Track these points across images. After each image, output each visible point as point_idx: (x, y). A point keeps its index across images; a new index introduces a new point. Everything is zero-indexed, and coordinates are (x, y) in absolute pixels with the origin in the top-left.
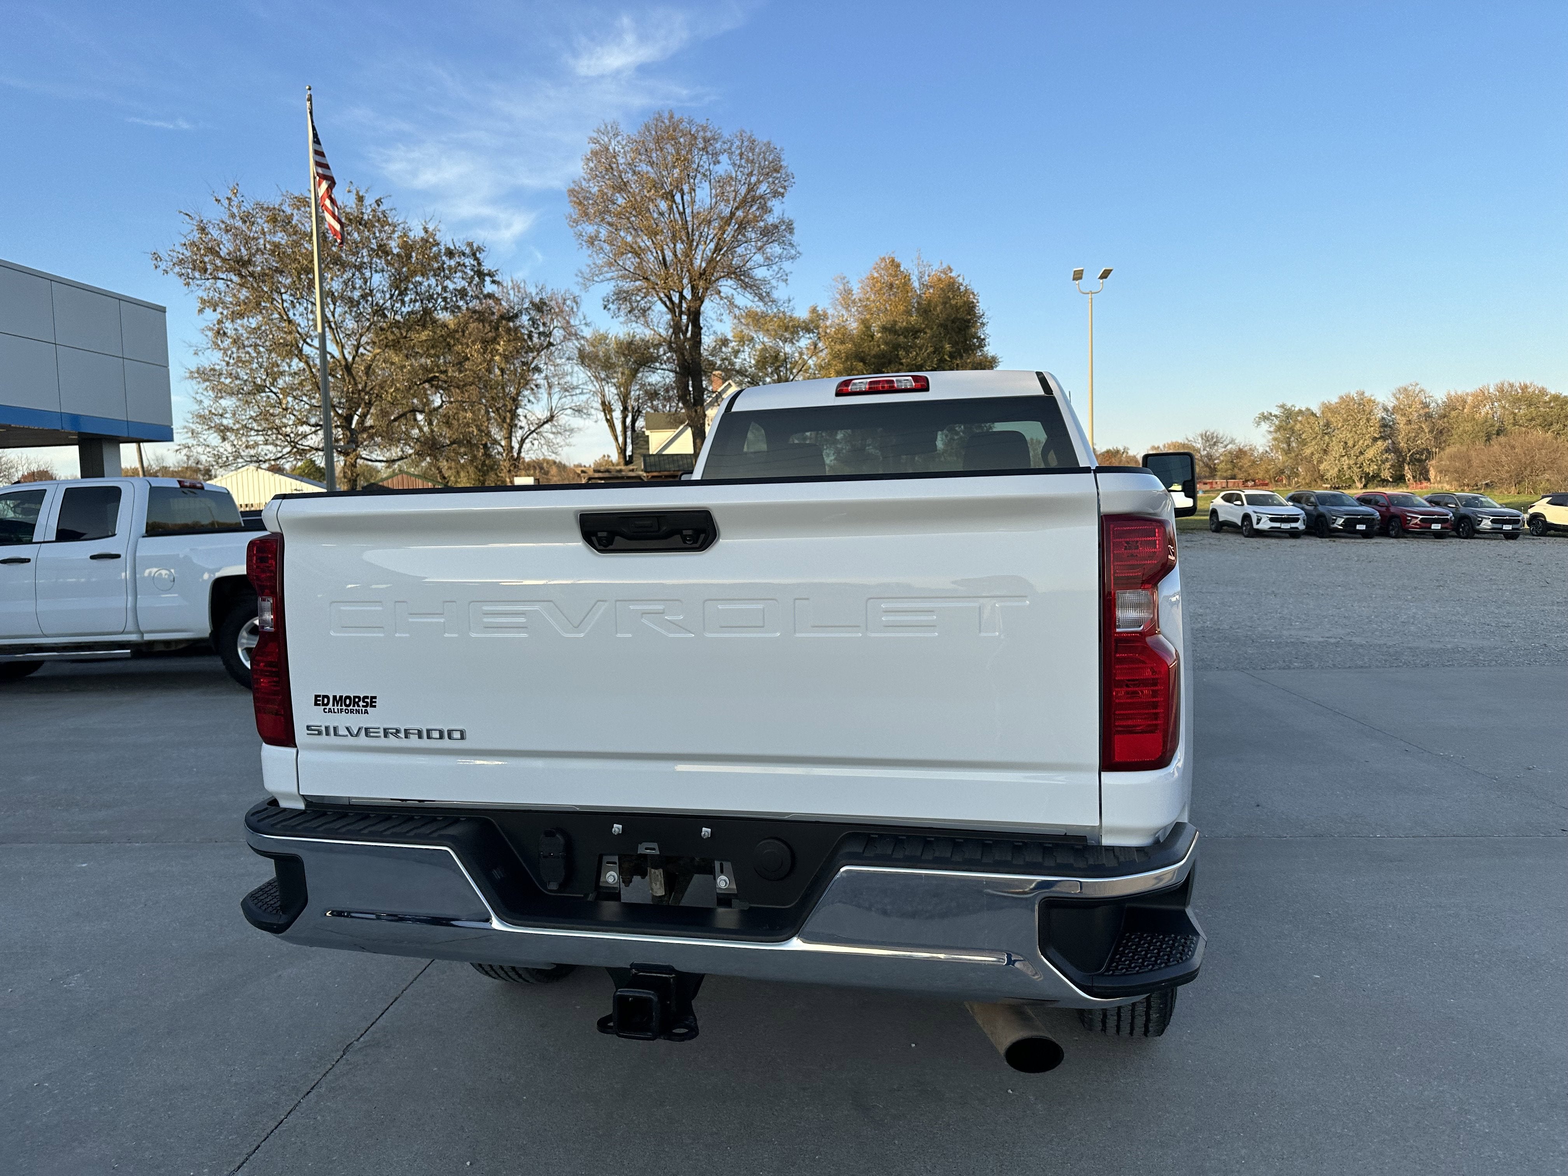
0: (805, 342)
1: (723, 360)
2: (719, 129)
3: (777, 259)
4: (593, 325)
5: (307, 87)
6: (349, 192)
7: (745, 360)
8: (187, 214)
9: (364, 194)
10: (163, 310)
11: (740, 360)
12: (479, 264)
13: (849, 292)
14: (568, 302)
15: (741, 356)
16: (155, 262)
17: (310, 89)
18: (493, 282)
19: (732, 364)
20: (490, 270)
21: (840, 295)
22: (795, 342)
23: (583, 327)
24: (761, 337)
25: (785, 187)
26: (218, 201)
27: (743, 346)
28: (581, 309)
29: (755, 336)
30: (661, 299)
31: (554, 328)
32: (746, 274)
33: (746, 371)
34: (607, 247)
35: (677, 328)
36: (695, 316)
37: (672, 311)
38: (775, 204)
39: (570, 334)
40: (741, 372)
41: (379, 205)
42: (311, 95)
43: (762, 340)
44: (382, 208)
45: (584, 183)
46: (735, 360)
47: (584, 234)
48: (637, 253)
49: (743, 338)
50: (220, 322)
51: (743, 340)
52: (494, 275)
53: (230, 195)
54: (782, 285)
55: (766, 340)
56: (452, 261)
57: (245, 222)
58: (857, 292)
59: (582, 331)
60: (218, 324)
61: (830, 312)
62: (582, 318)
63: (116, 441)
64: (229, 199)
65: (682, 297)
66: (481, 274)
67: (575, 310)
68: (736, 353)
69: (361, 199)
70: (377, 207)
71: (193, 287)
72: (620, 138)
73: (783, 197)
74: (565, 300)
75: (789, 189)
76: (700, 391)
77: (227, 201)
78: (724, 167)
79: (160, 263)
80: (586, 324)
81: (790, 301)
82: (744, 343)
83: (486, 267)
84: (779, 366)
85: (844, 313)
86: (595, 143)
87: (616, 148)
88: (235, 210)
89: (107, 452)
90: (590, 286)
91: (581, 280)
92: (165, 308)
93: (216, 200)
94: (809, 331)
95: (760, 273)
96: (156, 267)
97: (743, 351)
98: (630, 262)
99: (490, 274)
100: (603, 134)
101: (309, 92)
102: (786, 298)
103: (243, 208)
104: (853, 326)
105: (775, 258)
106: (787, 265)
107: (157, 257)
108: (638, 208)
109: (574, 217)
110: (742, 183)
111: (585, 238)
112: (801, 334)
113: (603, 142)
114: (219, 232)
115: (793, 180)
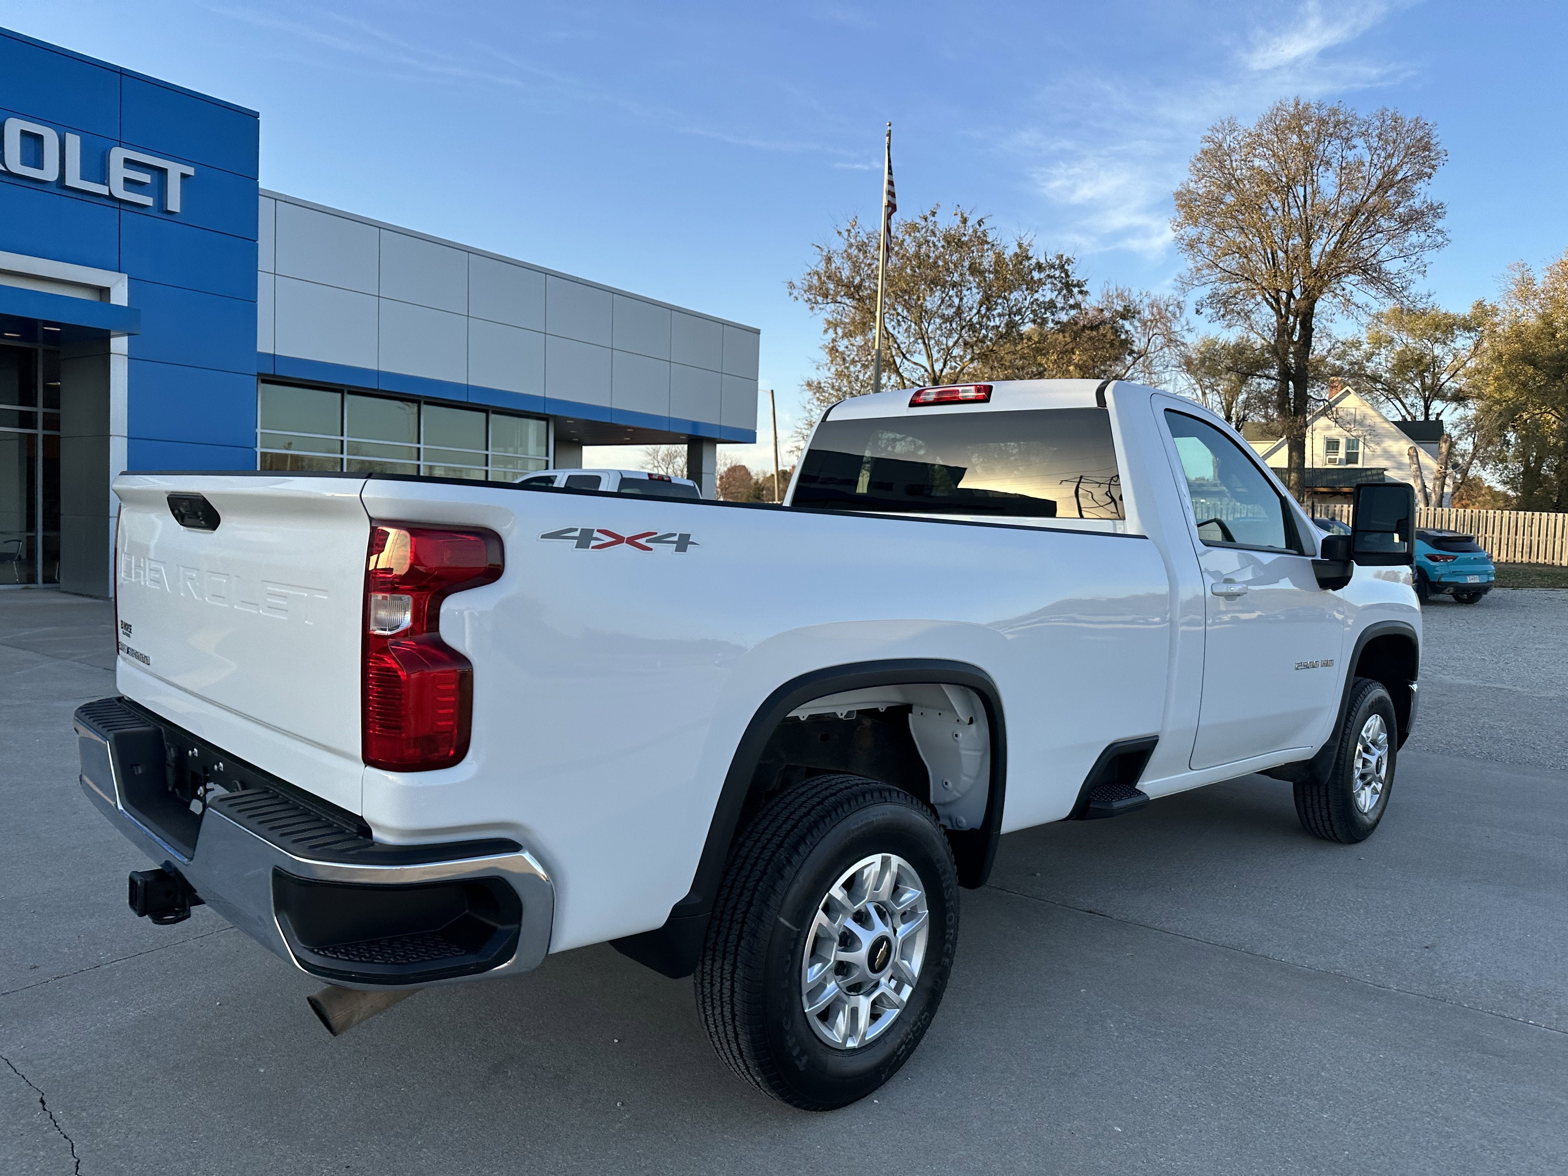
0: (1463, 342)
1: (1352, 364)
2: (1352, 110)
3: (1417, 249)
4: (1196, 331)
5: (888, 124)
6: (955, 215)
7: (1380, 364)
8: (819, 247)
9: (968, 216)
10: (758, 332)
11: (1373, 365)
12: (1067, 276)
13: (1531, 281)
14: (1171, 308)
15: (1376, 359)
16: (790, 290)
17: (890, 125)
18: (1081, 292)
19: (1362, 368)
20: (1079, 281)
21: (1516, 285)
22: (1449, 343)
23: (1185, 333)
24: (1404, 338)
25: (1433, 167)
26: (839, 233)
27: (1379, 348)
28: (1185, 315)
29: (1396, 336)
30: (1267, 300)
31: (1153, 335)
32: (1378, 269)
33: (1381, 376)
34: (1206, 249)
35: (1283, 331)
36: (1307, 317)
37: (1278, 312)
38: (1420, 187)
39: (1170, 340)
40: (1375, 379)
41: (980, 225)
42: (890, 131)
43: (1405, 341)
44: (983, 228)
45: (1192, 185)
46: (1367, 364)
47: (1185, 237)
48: (1244, 252)
49: (1380, 339)
50: (834, 340)
51: (1378, 342)
52: (1083, 285)
53: (850, 228)
54: (1418, 277)
55: (1410, 341)
56: (1042, 274)
57: (860, 250)
58: (1541, 281)
59: (1183, 337)
60: (833, 342)
61: (1501, 306)
62: (1185, 323)
63: (714, 442)
64: (849, 231)
65: (1290, 295)
66: (1068, 286)
67: (1178, 315)
68: (1369, 357)
69: (965, 221)
70: (978, 227)
71: (816, 311)
72: (1236, 133)
73: (1430, 178)
74: (1167, 306)
75: (1438, 168)
76: (1302, 399)
77: (847, 233)
78: (1360, 150)
79: (794, 291)
80: (1189, 330)
81: (1430, 296)
82: (1381, 345)
83: (1075, 278)
84: (1424, 371)
85: (1519, 307)
86: (1209, 142)
87: (1232, 144)
88: (853, 241)
89: (706, 450)
90: (1189, 290)
91: (1179, 284)
92: (759, 330)
93: (838, 232)
94: (1469, 329)
95: (1392, 267)
96: (790, 294)
97: (1378, 354)
98: (1232, 263)
99: (1079, 285)
100: (1218, 131)
101: (889, 128)
102: (1425, 292)
103: (858, 239)
104: (1532, 320)
105: (1414, 248)
106: (1428, 256)
107: (792, 286)
108: (1250, 205)
109: (1179, 220)
110: (1378, 167)
111: (1186, 241)
112: (1457, 332)
113: (1216, 140)
114: (842, 260)
115: (1445, 158)
